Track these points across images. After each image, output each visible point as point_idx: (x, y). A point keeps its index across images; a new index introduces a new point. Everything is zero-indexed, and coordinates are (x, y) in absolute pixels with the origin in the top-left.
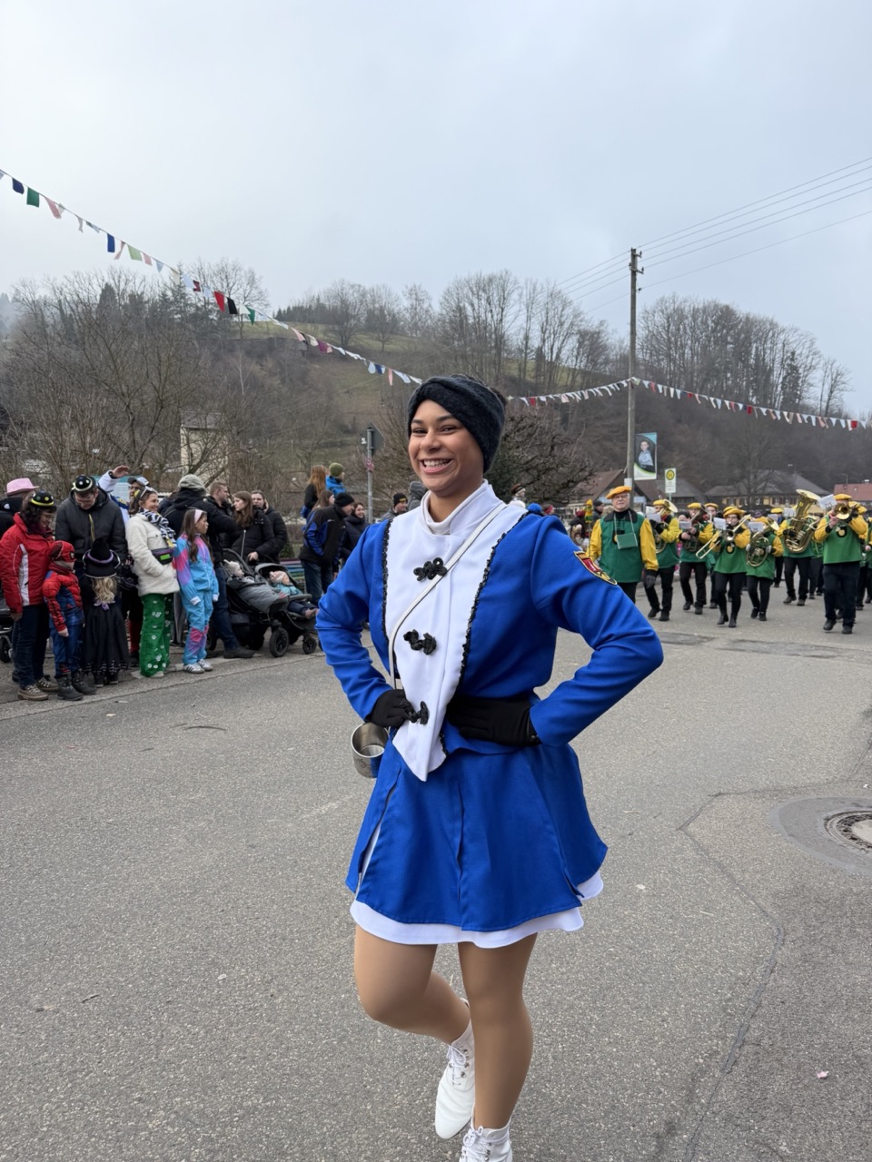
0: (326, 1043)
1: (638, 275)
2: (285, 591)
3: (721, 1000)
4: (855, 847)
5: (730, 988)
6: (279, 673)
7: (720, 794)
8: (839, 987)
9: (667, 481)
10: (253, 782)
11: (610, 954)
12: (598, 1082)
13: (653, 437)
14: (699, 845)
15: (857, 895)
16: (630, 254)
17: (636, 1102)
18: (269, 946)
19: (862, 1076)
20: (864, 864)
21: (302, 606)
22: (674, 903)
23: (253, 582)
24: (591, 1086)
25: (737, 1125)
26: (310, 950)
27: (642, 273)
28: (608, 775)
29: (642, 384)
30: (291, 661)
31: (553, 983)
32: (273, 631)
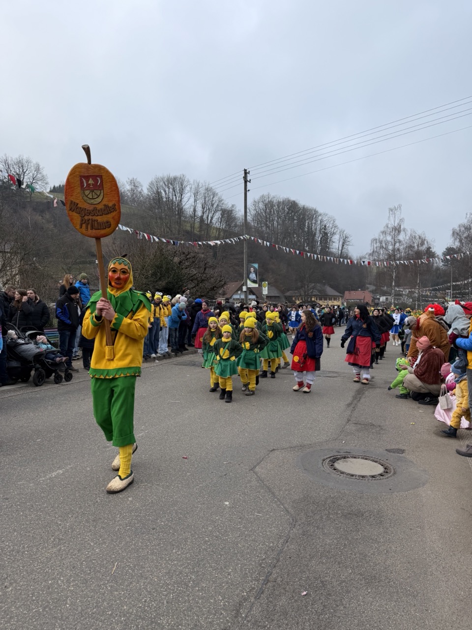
0: (36, 611)
1: (248, 183)
2: (44, 347)
3: (259, 560)
4: (335, 474)
5: (265, 553)
6: (38, 396)
7: (274, 450)
8: (318, 546)
9: (263, 288)
10: (12, 461)
11: (206, 542)
12: (189, 613)
13: (256, 266)
14: (259, 478)
15: (333, 498)
16: (244, 171)
17: (208, 621)
18: (8, 557)
19: (324, 592)
20: (338, 482)
21: (54, 356)
22: (243, 510)
23: (24, 342)
24: (186, 616)
25: (259, 626)
26: (33, 557)
27: (250, 182)
28: (218, 444)
29: (250, 238)
30: (46, 388)
31: (172, 561)
32: (35, 371)
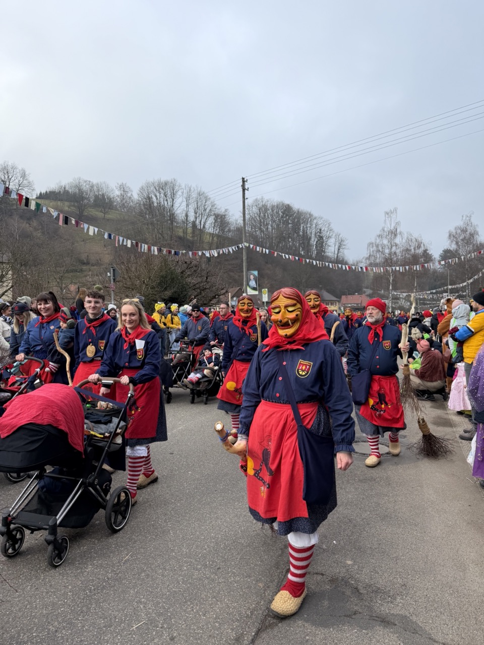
1: (246, 191)
9: (263, 295)
16: (241, 180)
27: (248, 190)
29: (249, 246)
